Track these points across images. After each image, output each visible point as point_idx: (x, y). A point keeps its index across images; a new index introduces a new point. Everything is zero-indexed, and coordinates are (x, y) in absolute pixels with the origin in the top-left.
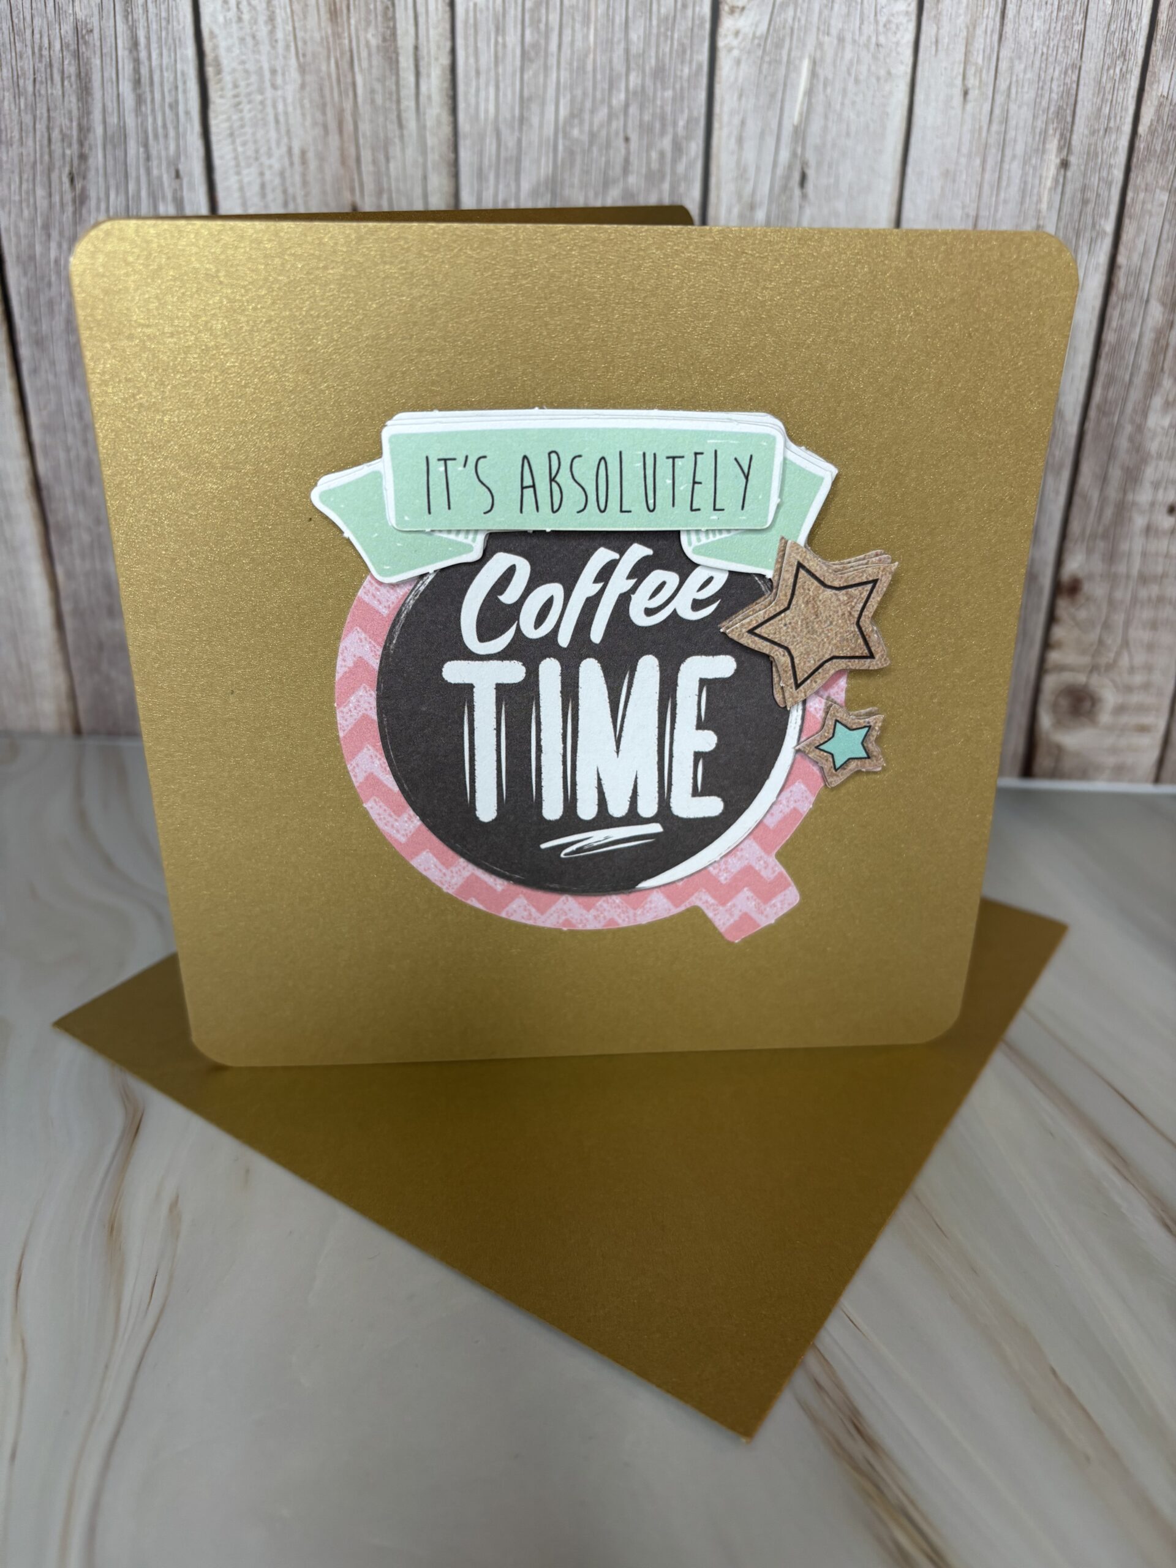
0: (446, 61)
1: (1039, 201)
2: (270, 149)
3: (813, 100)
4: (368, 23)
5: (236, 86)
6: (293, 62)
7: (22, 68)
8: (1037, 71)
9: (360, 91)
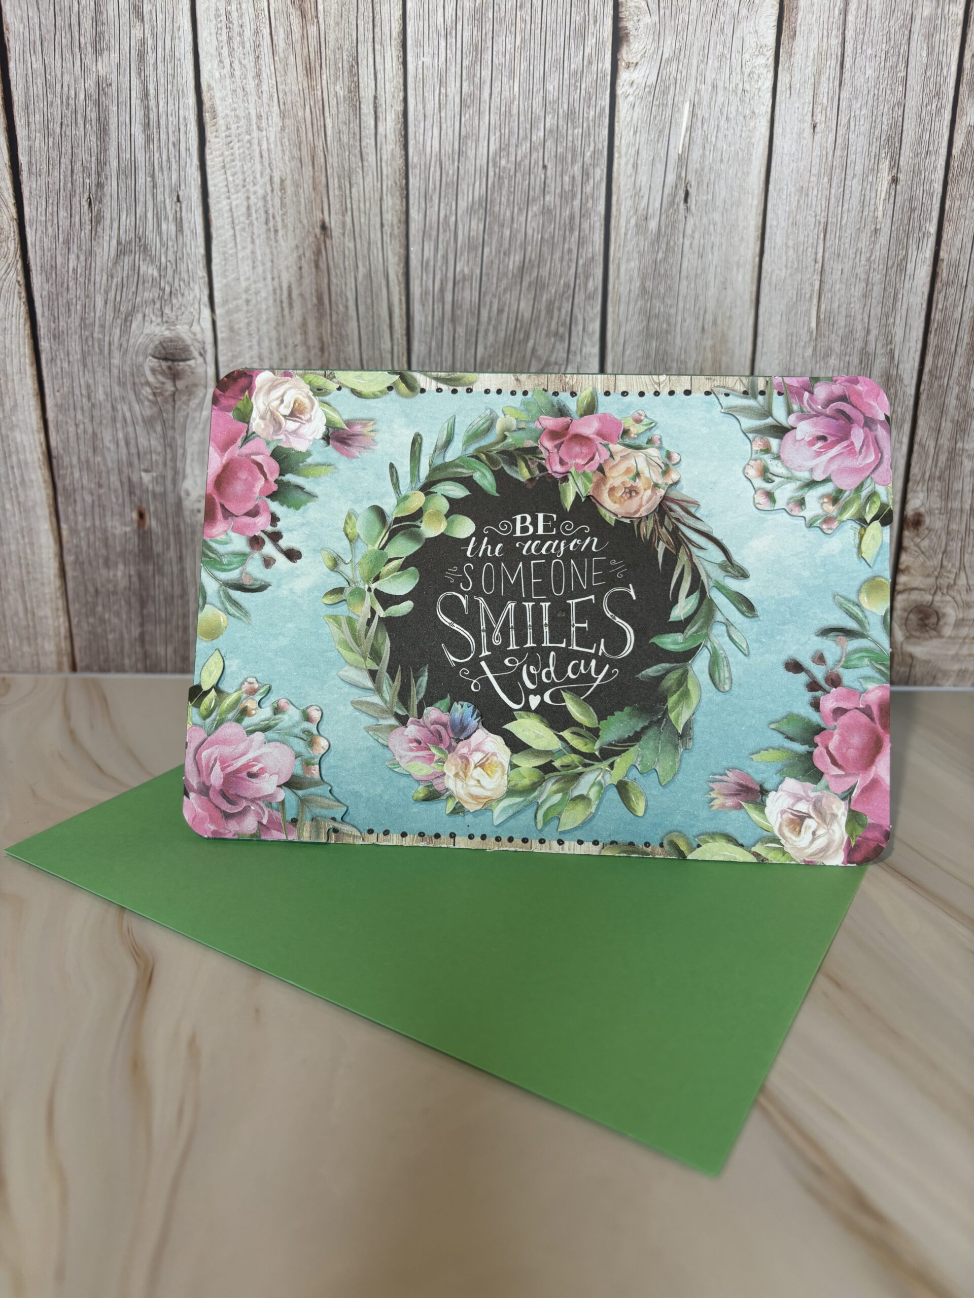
0: (399, 108)
1: (876, 209)
2: (255, 178)
3: (693, 134)
4: (337, 79)
5: (228, 128)
6: (276, 108)
7: (52, 114)
8: (870, 108)
9: (329, 132)
